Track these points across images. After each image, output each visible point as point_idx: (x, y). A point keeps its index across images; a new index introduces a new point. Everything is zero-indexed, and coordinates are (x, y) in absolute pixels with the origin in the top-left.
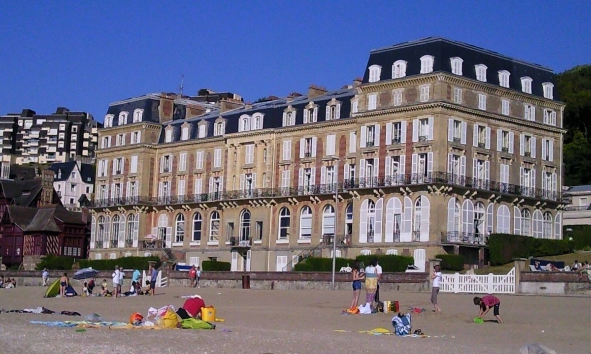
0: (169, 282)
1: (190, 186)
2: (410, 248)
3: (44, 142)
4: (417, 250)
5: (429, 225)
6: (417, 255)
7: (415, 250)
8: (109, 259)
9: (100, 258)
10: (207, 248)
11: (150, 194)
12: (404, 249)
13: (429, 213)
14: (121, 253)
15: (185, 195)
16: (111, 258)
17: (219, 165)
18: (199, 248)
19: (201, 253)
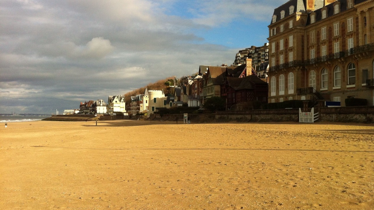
0: (320, 116)
1: (330, 48)
3: (260, 57)
8: (279, 102)
9: (274, 102)
10: (346, 90)
11: (303, 59)
14: (286, 97)
15: (327, 55)
16: (280, 101)
17: (351, 30)
18: (340, 91)
19: (342, 94)
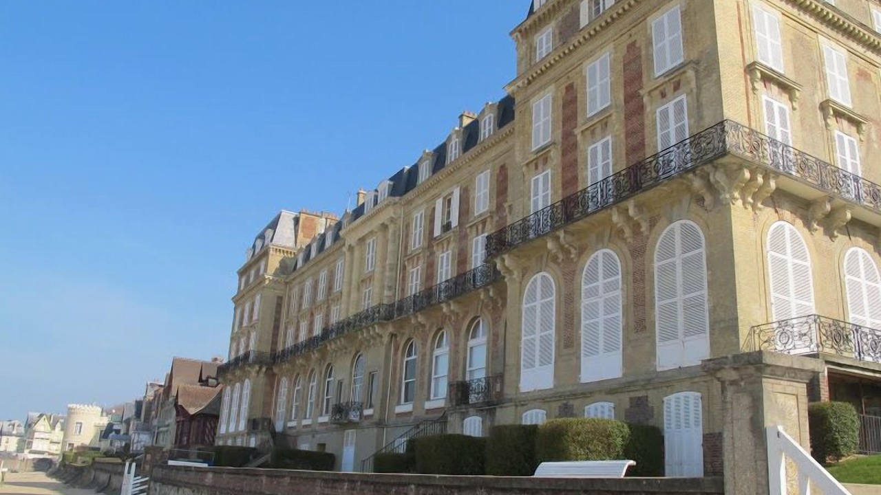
2: (650, 393)
4: (672, 397)
5: (706, 306)
6: (673, 415)
7: (665, 399)
10: (317, 429)
11: (274, 350)
12: (631, 399)
13: (705, 268)
18: (310, 429)
19: (310, 437)
